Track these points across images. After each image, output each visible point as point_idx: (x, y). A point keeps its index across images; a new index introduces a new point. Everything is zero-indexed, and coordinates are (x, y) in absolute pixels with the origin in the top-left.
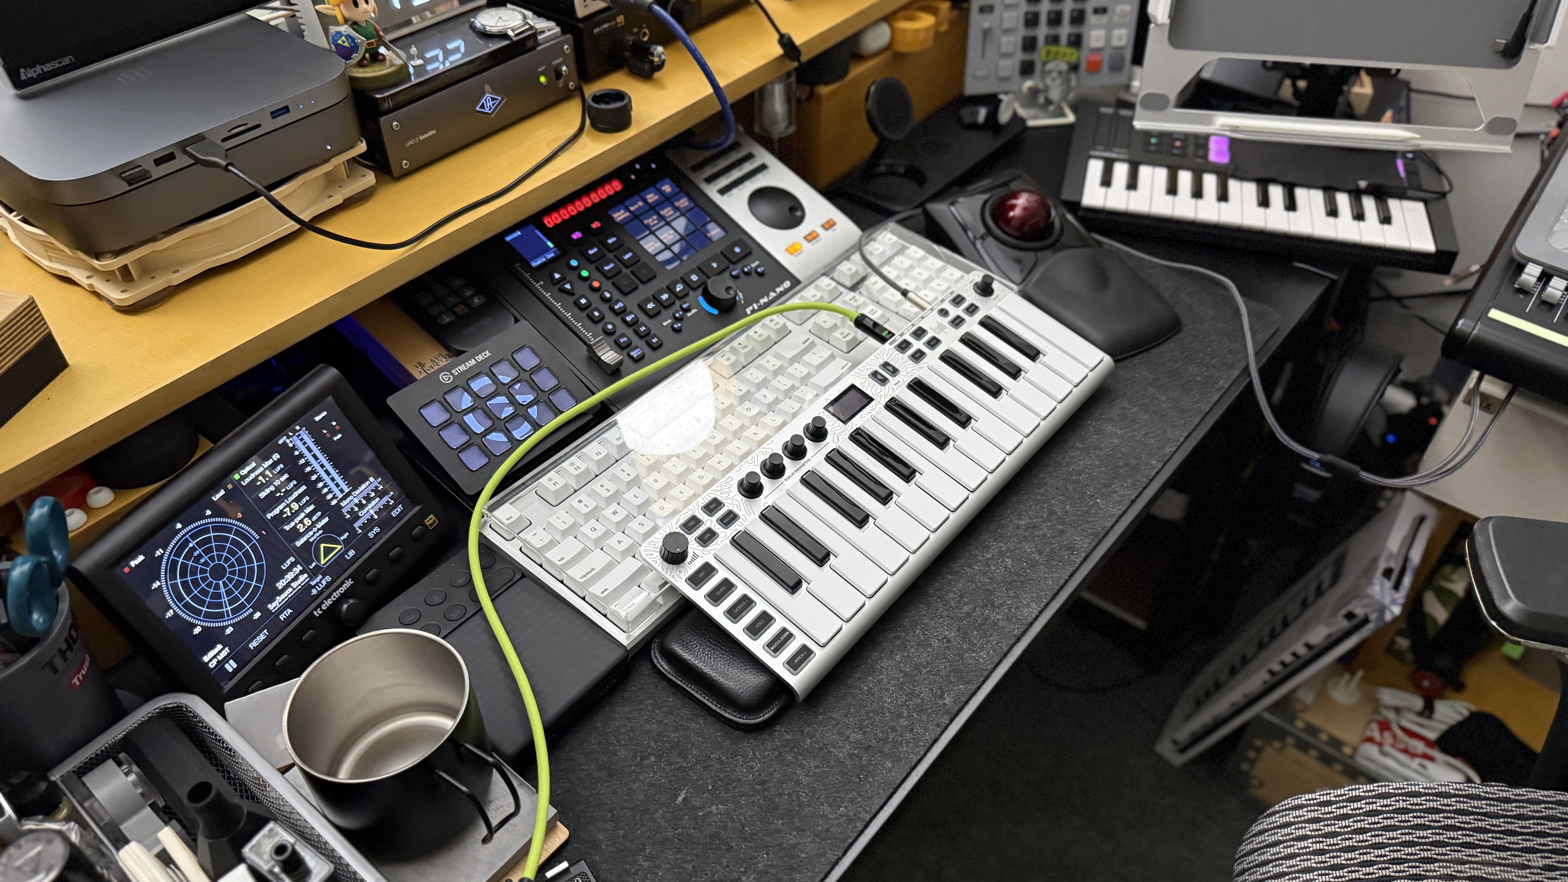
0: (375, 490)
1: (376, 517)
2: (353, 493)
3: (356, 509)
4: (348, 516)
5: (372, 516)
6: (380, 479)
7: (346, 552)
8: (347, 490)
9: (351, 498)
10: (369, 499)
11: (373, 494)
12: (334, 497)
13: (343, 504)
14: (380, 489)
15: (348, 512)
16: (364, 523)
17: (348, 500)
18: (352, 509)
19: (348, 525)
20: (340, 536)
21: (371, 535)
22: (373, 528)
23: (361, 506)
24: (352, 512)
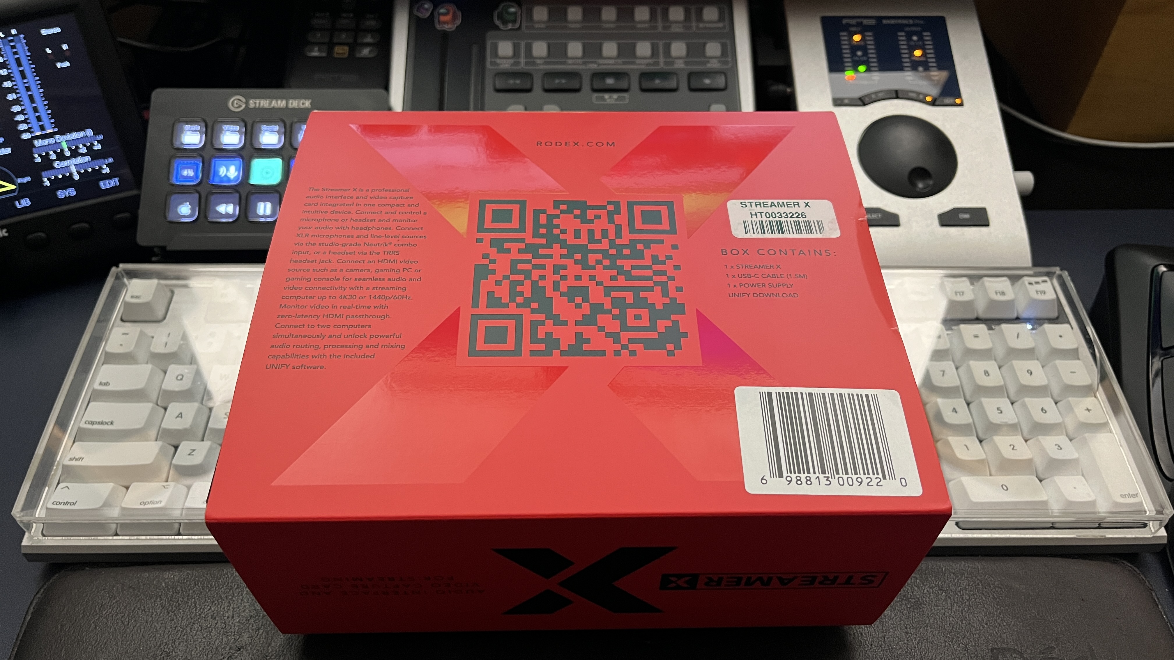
0: (90, 149)
1: (77, 177)
2: (57, 137)
3: (53, 157)
4: (39, 160)
5: (71, 174)
6: (101, 137)
7: (19, 198)
8: (50, 131)
9: (51, 141)
10: (75, 153)
11: (83, 150)
12: (28, 130)
13: (37, 143)
14: (95, 148)
15: (40, 155)
16: (56, 177)
17: (46, 142)
18: (47, 154)
19: (36, 171)
20: (17, 177)
21: (61, 194)
22: (68, 187)
23: (61, 156)
24: (46, 158)
